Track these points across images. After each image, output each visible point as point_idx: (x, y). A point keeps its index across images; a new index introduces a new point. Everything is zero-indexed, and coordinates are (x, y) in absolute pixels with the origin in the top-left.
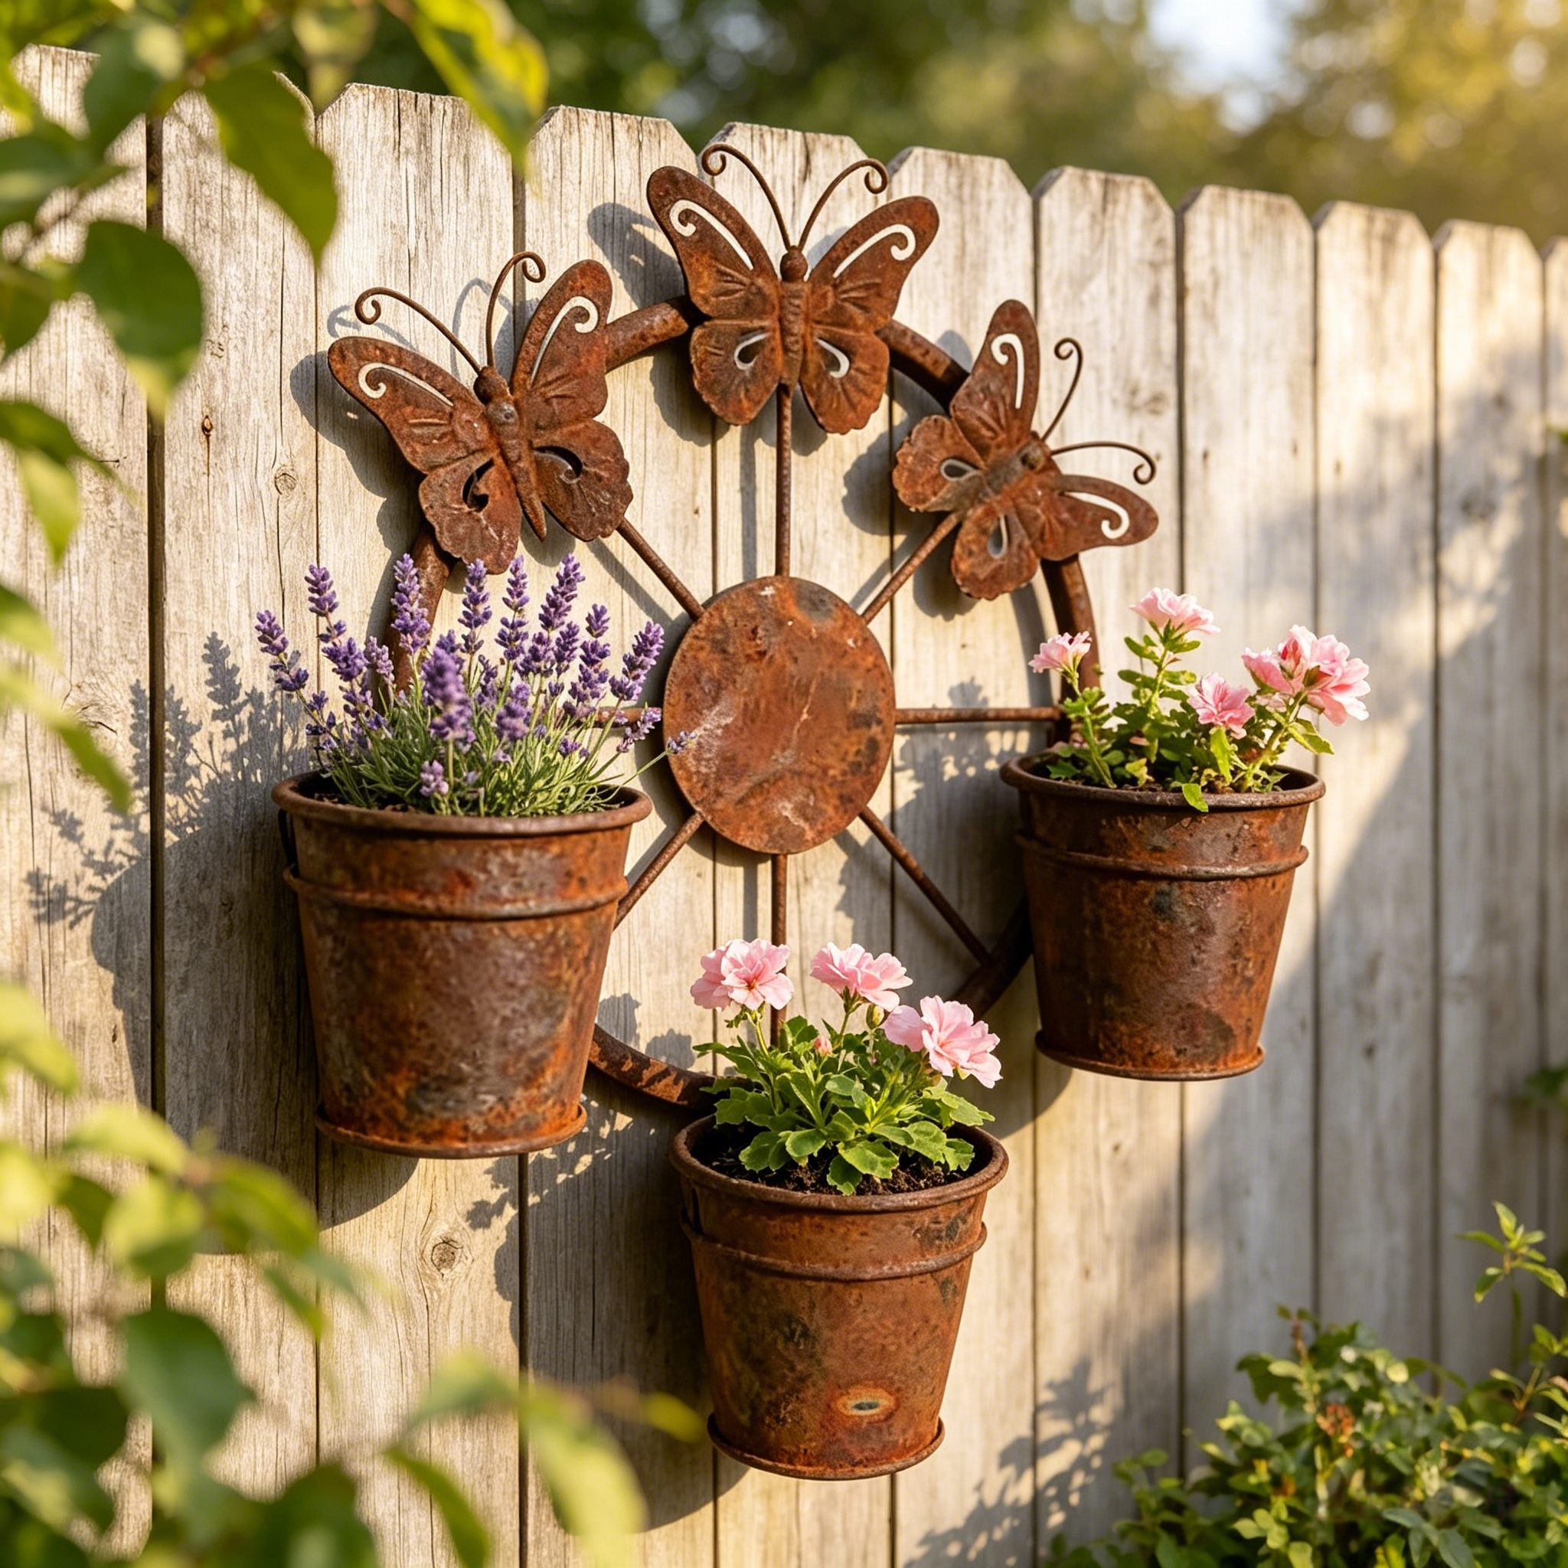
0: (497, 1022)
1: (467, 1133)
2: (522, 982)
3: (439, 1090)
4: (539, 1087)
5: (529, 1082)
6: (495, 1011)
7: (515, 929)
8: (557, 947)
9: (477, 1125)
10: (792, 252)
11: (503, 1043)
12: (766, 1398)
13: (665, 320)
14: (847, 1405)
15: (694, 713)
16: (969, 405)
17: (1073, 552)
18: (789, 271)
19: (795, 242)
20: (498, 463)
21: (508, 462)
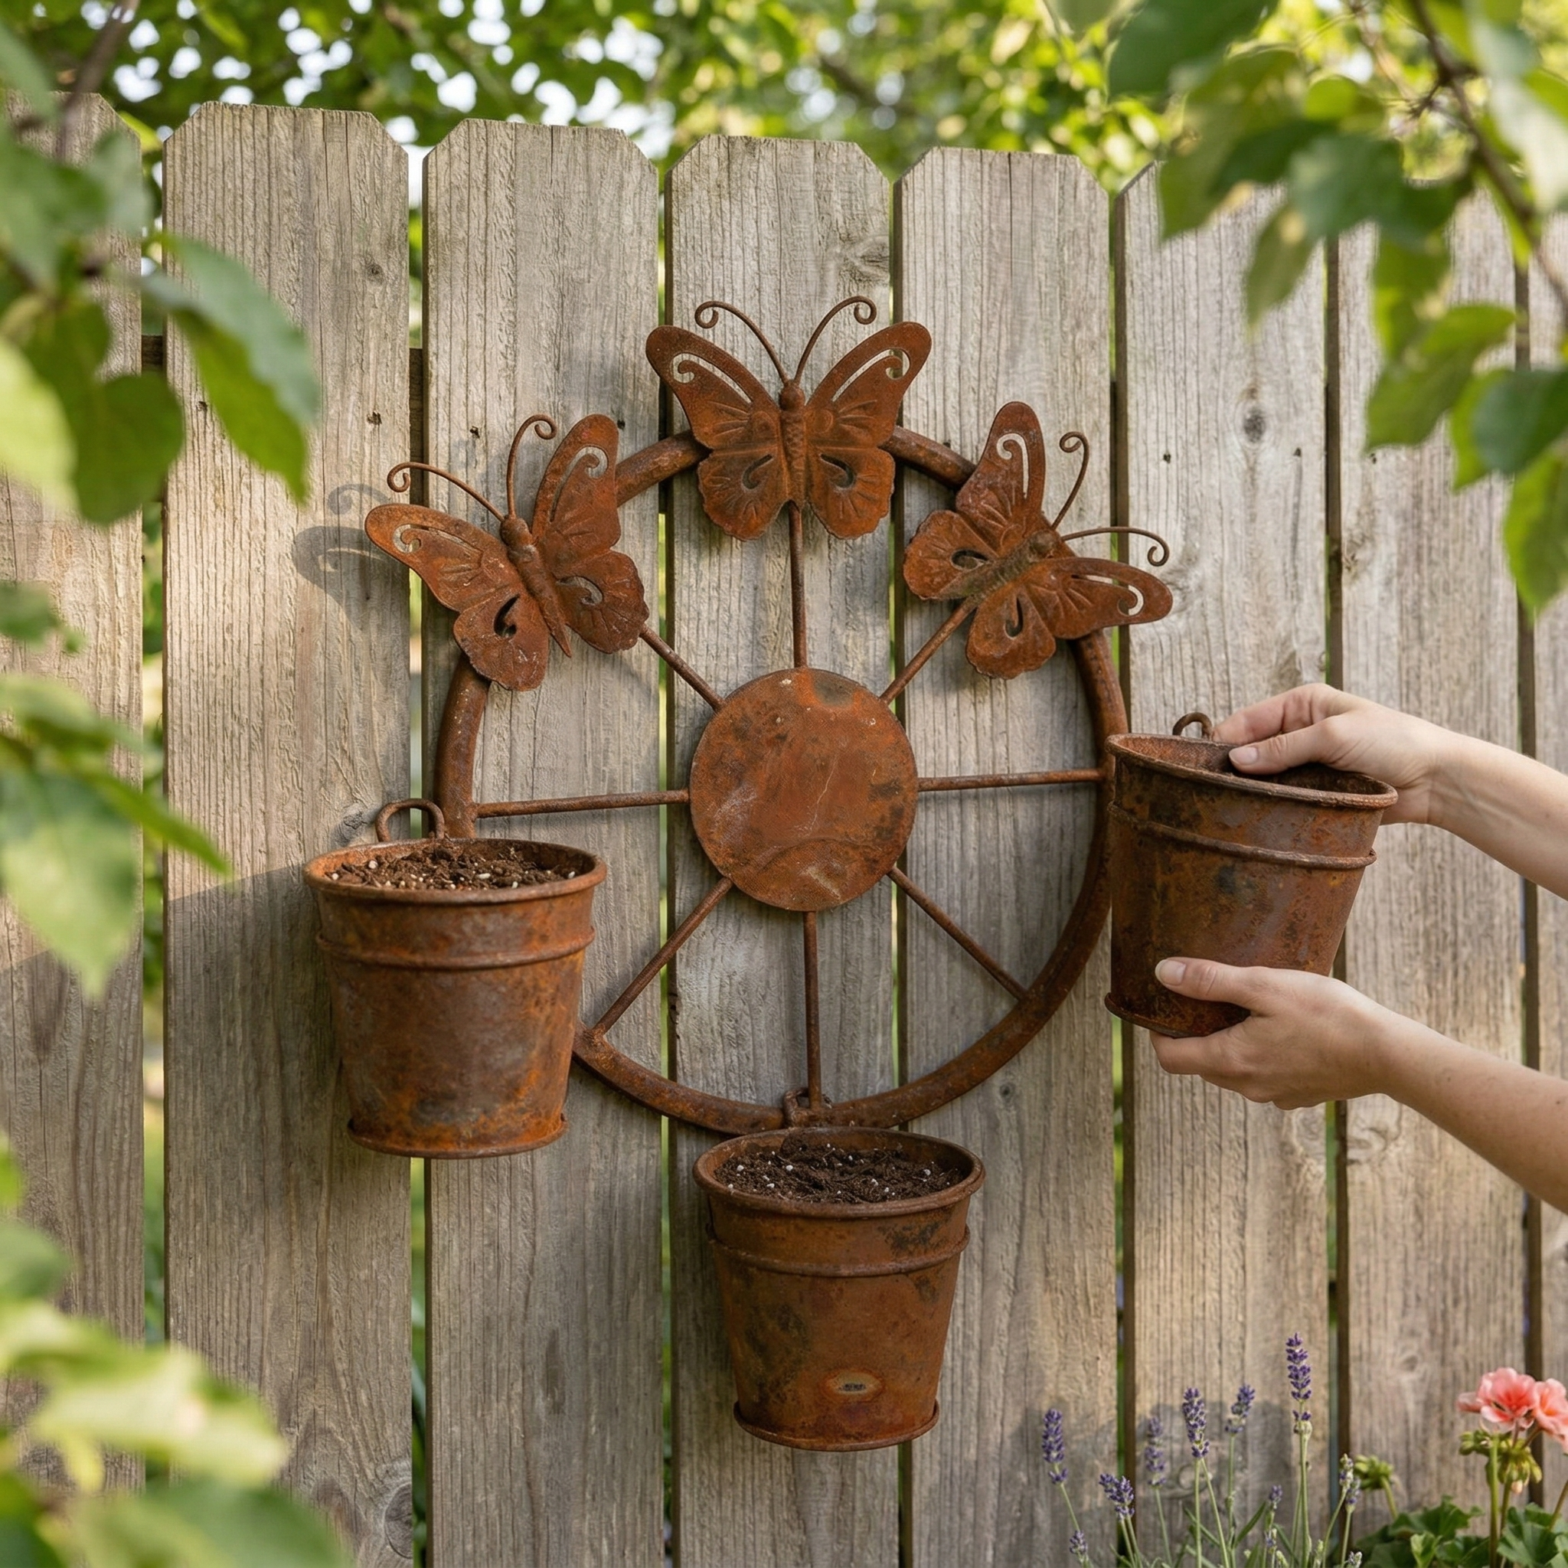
0: (477, 1049)
1: (458, 1138)
2: (497, 1018)
3: (434, 1104)
4: (517, 1101)
5: (509, 1098)
6: (476, 1042)
7: (489, 976)
8: (526, 990)
9: (467, 1132)
10: (788, 386)
11: (485, 1066)
12: (770, 1378)
13: (672, 457)
14: (837, 1385)
15: (721, 794)
16: (977, 500)
17: (1095, 626)
18: (787, 401)
19: (790, 376)
20: (524, 594)
21: (531, 592)
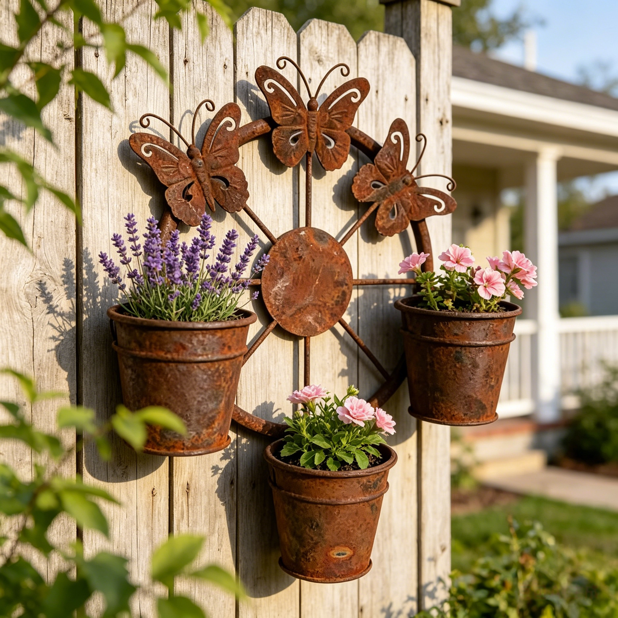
0: (196, 403)
1: (184, 447)
2: (206, 387)
4: (212, 428)
5: (208, 426)
6: (195, 399)
7: (203, 366)
8: (219, 373)
9: (188, 443)
11: (198, 411)
12: (302, 551)
13: (262, 126)
14: (334, 554)
15: (274, 281)
16: (382, 159)
17: (423, 218)
18: (311, 107)
19: (313, 95)
20: (196, 182)
21: (200, 182)
